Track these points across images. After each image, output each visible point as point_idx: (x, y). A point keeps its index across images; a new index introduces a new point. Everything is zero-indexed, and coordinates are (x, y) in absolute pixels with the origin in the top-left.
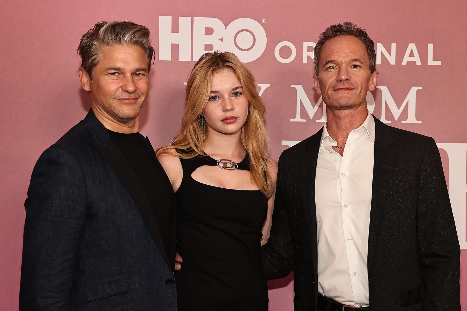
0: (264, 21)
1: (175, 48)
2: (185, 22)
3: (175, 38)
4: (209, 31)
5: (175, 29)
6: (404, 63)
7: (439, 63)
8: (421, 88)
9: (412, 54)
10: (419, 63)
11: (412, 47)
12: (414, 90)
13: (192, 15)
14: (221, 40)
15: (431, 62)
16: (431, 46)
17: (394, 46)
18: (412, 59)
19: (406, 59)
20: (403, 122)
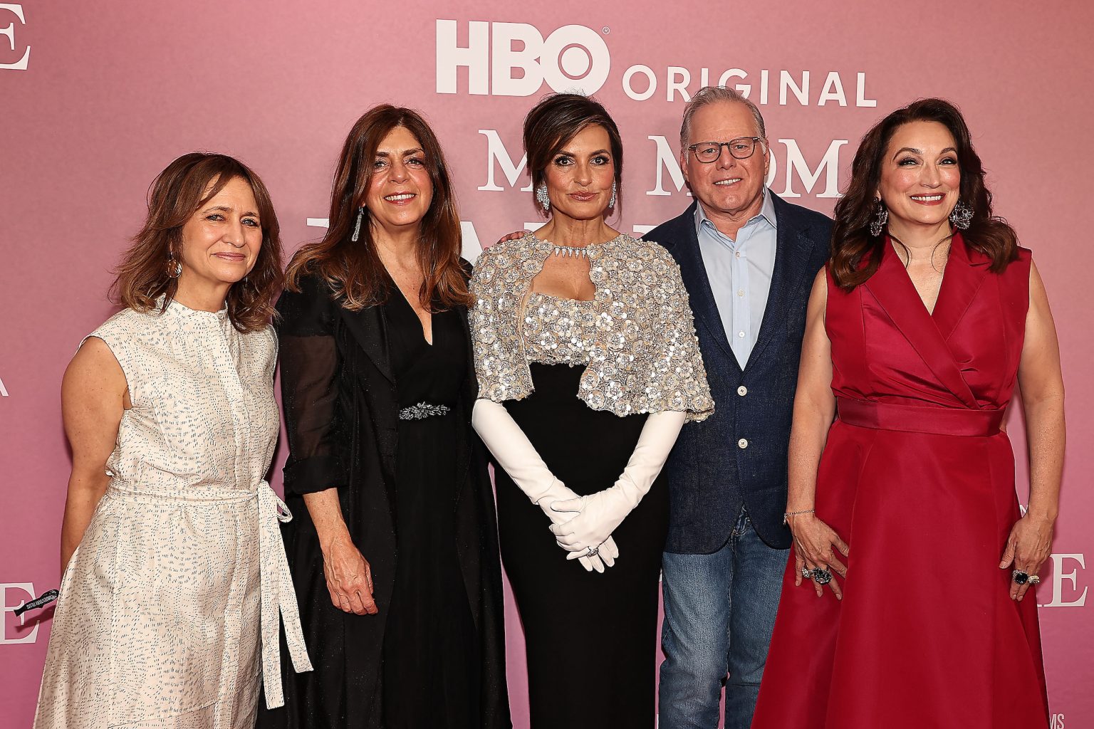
0: (607, 30)
1: (463, 72)
2: (478, 29)
3: (463, 56)
4: (518, 46)
5: (463, 41)
6: (822, 103)
7: (873, 103)
8: (846, 142)
9: (833, 90)
10: (843, 103)
11: (833, 77)
12: (836, 145)
13: (490, 19)
14: (538, 60)
15: (861, 102)
16: (861, 77)
17: (806, 75)
18: (833, 97)
19: (825, 96)
20: (818, 196)
